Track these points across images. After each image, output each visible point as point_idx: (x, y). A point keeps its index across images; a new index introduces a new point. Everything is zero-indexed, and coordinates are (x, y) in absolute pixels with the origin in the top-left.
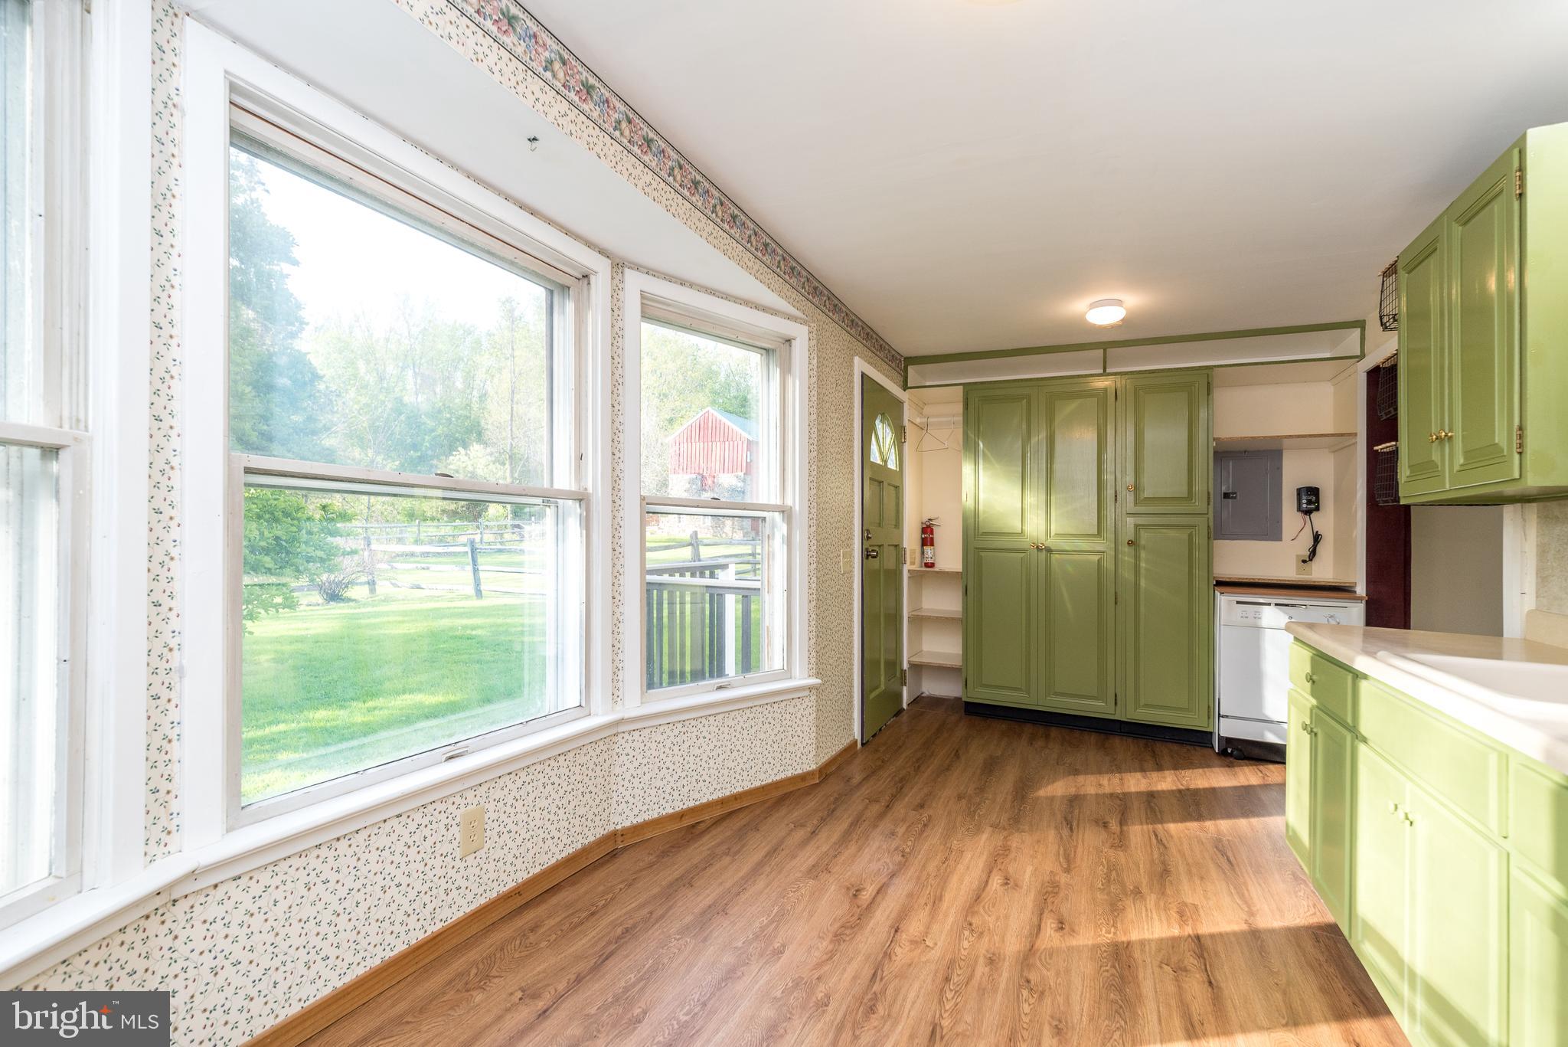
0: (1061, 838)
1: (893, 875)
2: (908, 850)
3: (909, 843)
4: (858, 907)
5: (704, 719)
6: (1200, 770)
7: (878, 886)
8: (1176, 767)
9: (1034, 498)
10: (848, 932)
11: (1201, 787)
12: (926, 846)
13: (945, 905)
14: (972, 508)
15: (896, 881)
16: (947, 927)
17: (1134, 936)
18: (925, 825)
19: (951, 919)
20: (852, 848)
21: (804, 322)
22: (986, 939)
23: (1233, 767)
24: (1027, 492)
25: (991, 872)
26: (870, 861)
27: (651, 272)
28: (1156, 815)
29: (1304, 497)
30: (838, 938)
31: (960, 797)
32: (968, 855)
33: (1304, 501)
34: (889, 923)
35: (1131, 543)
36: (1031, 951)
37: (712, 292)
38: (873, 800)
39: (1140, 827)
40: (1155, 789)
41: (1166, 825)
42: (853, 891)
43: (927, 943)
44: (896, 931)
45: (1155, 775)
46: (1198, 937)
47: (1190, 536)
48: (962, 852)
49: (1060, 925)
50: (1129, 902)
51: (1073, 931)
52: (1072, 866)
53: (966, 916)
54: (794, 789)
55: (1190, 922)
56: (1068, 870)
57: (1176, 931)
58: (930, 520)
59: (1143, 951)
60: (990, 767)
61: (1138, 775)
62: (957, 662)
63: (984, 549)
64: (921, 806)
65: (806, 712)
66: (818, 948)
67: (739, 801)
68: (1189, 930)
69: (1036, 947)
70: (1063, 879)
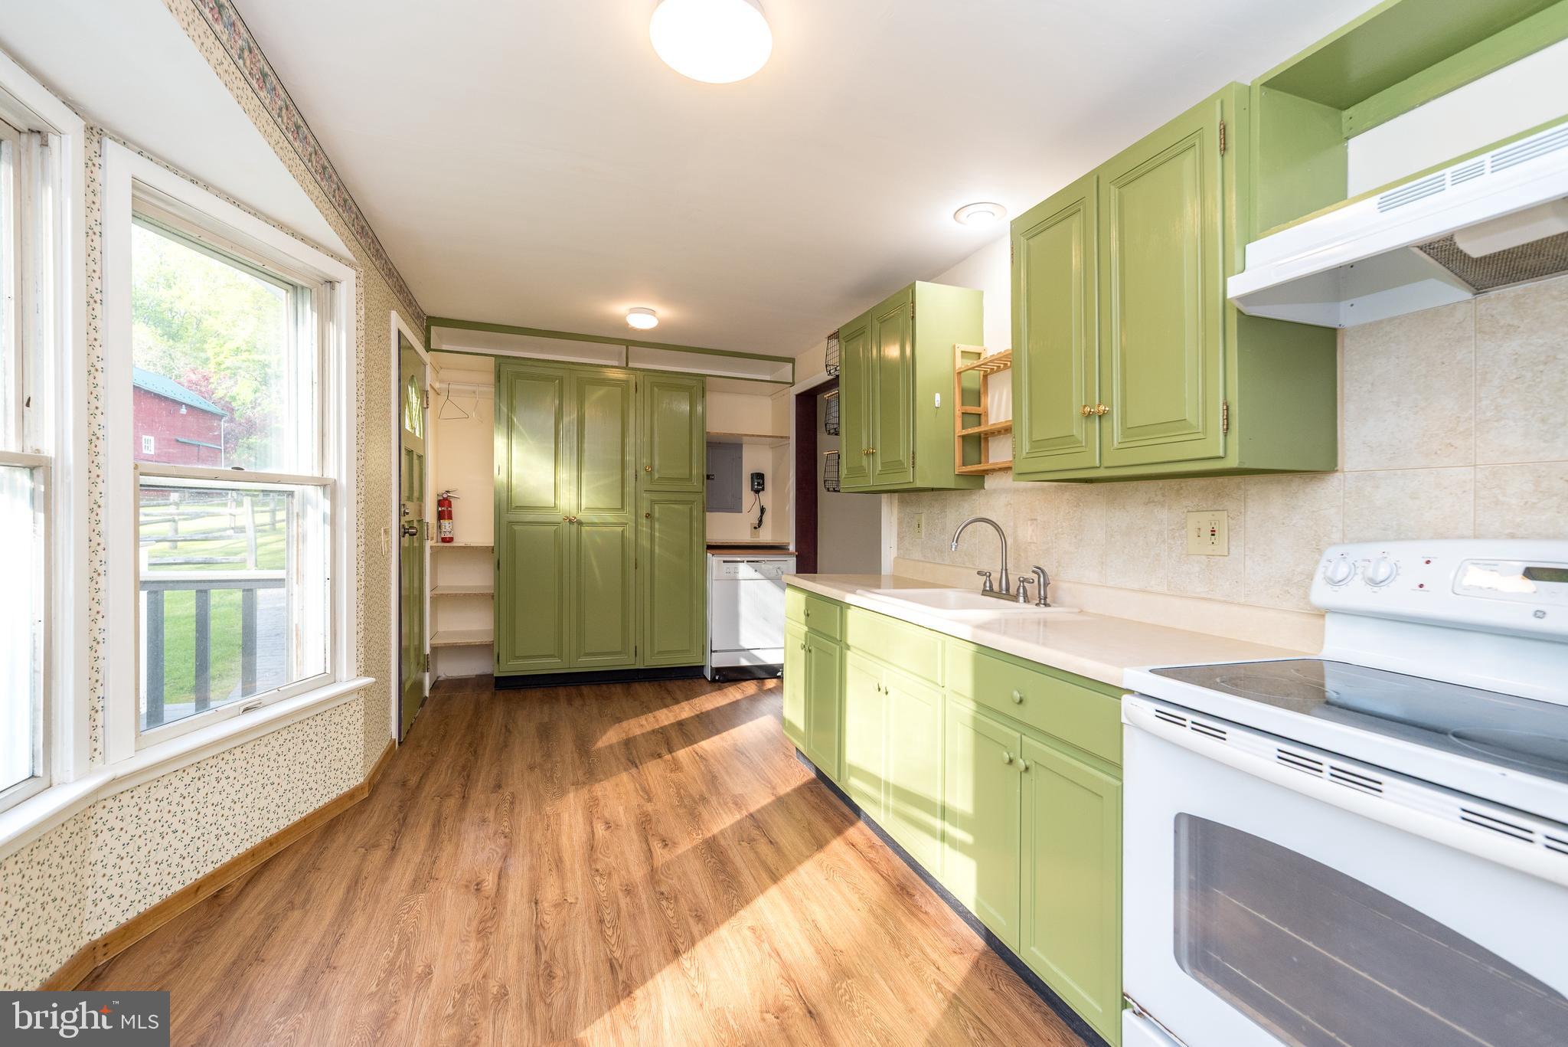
0: (633, 776)
1: (505, 858)
2: (507, 830)
3: (506, 824)
4: (487, 898)
5: (227, 754)
6: (704, 697)
7: (497, 872)
8: (688, 698)
9: (566, 474)
10: (489, 924)
11: (709, 709)
12: (523, 821)
13: (567, 863)
14: (505, 481)
15: (511, 861)
16: (579, 882)
17: (715, 830)
18: (512, 803)
19: (579, 873)
20: (449, 849)
21: (350, 264)
22: (615, 877)
23: (723, 689)
24: (560, 469)
25: (591, 823)
26: (475, 853)
27: (145, 153)
28: (690, 739)
29: (756, 480)
30: (482, 933)
31: (531, 768)
32: (565, 816)
33: (756, 483)
34: (525, 900)
35: (648, 516)
36: (653, 871)
37: (236, 202)
38: (445, 795)
39: (683, 750)
40: (680, 719)
41: (699, 744)
42: (473, 887)
43: (569, 901)
44: (536, 903)
45: (676, 708)
46: (751, 815)
47: (691, 510)
48: (559, 815)
49: (664, 843)
50: (701, 808)
51: (675, 843)
52: (652, 796)
53: (591, 866)
54: (343, 810)
55: (743, 807)
56: (650, 800)
57: (738, 817)
58: (448, 492)
59: (725, 838)
60: (545, 733)
61: (665, 711)
62: (487, 639)
63: (517, 523)
64: (498, 786)
65: (354, 719)
66: (467, 952)
67: (275, 845)
68: (745, 813)
69: (655, 866)
70: (649, 808)
